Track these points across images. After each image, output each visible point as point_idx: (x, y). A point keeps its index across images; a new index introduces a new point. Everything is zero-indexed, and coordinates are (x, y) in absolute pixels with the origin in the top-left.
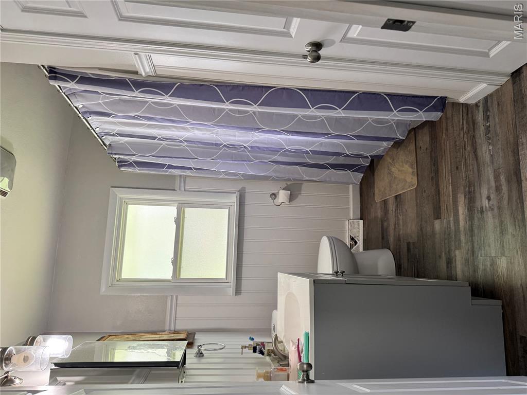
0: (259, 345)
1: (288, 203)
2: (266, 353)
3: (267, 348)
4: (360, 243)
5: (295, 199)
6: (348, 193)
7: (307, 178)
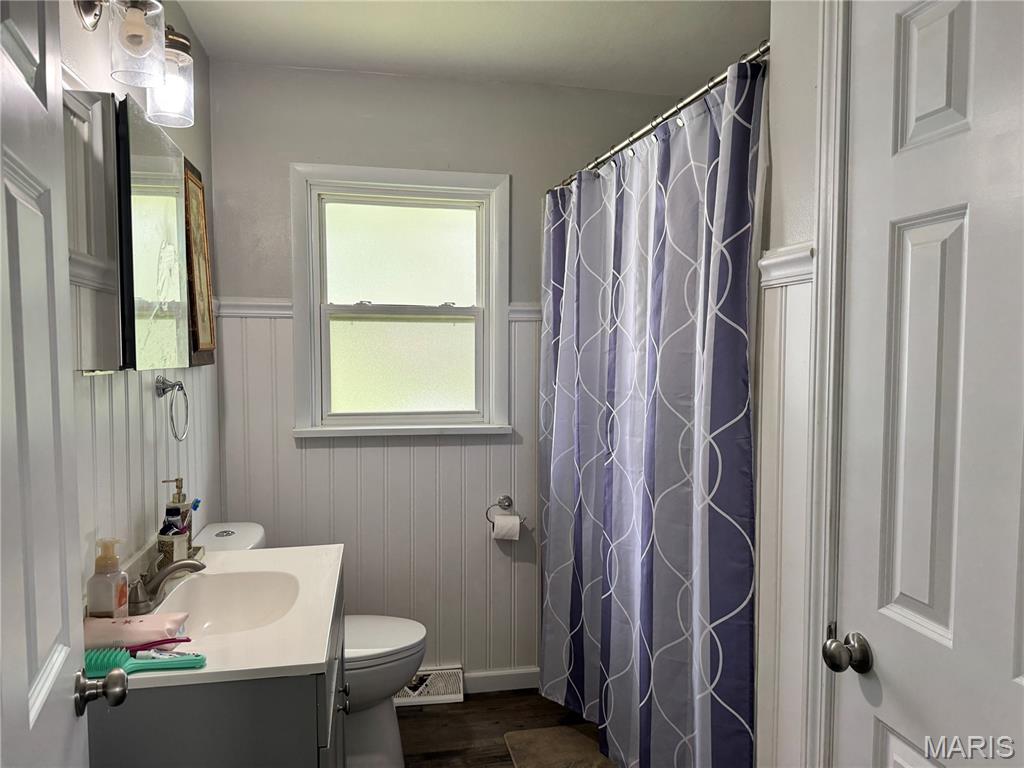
0: (183, 521)
1: (493, 535)
2: (165, 538)
3: (177, 540)
4: (413, 699)
5: (501, 549)
6: (520, 664)
7: (549, 581)
